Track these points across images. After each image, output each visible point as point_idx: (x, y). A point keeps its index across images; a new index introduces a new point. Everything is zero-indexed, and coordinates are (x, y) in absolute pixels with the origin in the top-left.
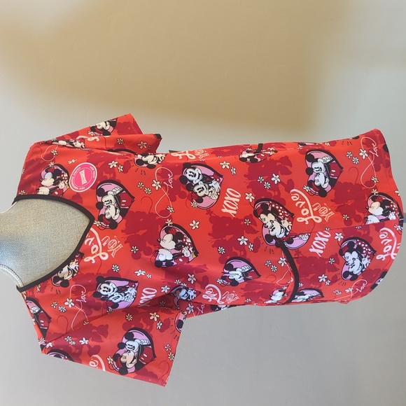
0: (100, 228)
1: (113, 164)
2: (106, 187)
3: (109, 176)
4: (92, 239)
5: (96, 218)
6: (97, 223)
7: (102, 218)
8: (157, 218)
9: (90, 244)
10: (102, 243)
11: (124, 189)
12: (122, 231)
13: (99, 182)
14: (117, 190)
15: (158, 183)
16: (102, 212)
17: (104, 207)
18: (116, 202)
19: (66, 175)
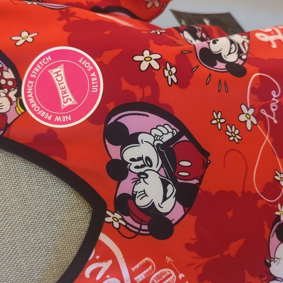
0: (123, 230)
1: (147, 60)
2: (132, 122)
3: (139, 93)
4: (106, 265)
5: (110, 203)
6: (113, 218)
7: (125, 204)
8: (260, 204)
9: (98, 278)
10: (133, 275)
11: (183, 130)
12: (189, 247)
13: (111, 106)
14: (167, 133)
15: (251, 111)
16: (125, 187)
17: (131, 176)
18: (164, 164)
19: (9, 74)
